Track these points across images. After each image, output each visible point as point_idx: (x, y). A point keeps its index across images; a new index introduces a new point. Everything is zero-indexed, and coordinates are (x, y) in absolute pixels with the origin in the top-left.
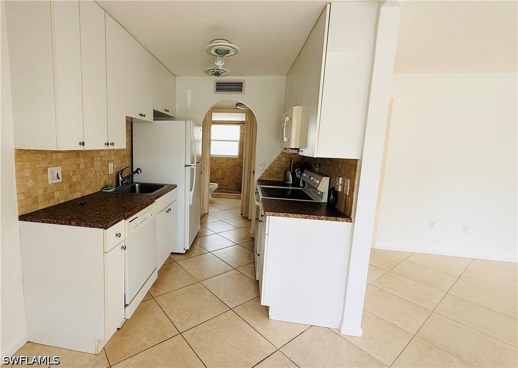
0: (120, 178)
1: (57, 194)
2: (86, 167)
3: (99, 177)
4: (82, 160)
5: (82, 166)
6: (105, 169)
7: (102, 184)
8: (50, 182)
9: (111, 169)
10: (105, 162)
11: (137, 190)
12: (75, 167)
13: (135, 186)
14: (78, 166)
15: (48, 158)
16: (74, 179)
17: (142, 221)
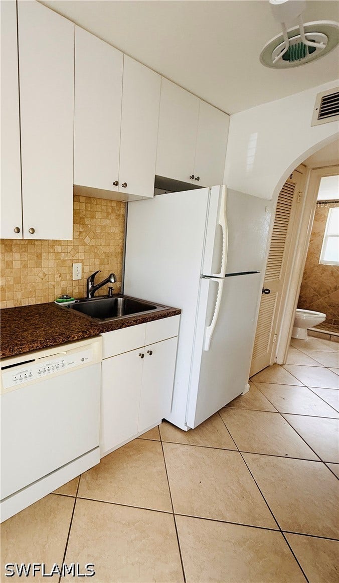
0: (90, 286)
2: (25, 267)
3: (53, 283)
4: (17, 256)
5: (17, 265)
6: (64, 271)
7: (58, 293)
9: (78, 273)
10: (64, 261)
11: (120, 306)
13: (116, 300)
14: (10, 265)
17: (46, 368)
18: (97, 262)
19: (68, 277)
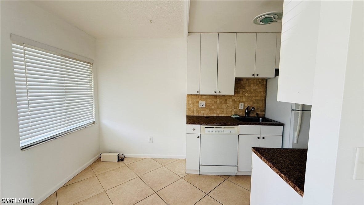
0: (246, 112)
1: (202, 112)
2: (221, 103)
3: (231, 109)
4: (218, 100)
5: (218, 102)
6: (235, 105)
7: (233, 113)
8: (199, 106)
9: (242, 106)
10: (236, 102)
12: (213, 102)
13: (259, 119)
14: (216, 102)
15: (200, 98)
16: (213, 107)
17: (218, 131)
18: (251, 103)
19: (237, 108)
